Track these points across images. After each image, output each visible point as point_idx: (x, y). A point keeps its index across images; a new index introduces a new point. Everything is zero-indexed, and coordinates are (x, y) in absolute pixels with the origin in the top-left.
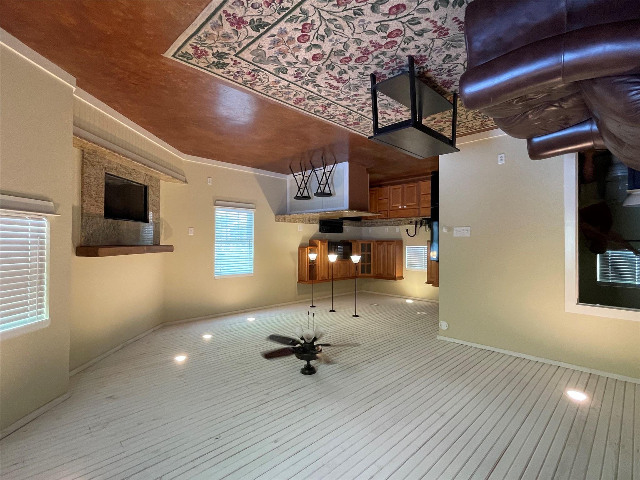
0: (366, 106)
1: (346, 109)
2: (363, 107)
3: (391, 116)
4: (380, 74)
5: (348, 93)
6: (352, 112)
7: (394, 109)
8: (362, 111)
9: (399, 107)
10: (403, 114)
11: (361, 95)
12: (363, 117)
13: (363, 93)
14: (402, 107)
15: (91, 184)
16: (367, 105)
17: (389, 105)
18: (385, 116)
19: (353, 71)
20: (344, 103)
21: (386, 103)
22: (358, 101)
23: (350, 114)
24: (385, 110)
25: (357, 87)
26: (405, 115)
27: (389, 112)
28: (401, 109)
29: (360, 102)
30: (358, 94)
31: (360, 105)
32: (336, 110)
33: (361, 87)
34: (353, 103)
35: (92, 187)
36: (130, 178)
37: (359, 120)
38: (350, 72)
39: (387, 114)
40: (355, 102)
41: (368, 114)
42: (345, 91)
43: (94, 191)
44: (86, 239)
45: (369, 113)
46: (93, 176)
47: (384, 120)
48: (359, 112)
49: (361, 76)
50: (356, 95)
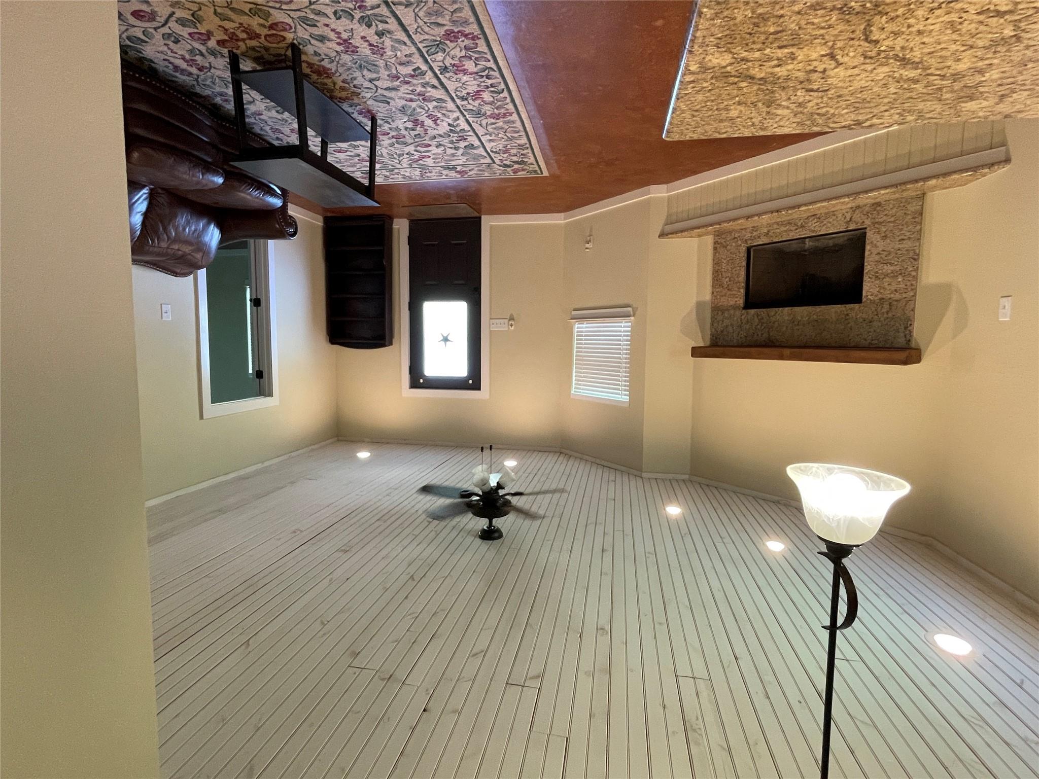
0: (406, 76)
1: (444, 80)
2: (412, 76)
3: (362, 34)
4: (365, 117)
5: (421, 107)
6: (438, 73)
7: (353, 51)
8: (419, 68)
9: (342, 54)
10: (333, 30)
11: (403, 98)
12: (424, 51)
13: (397, 100)
14: (335, 54)
15: (723, 270)
16: (402, 79)
17: (360, 66)
18: (374, 39)
19: (397, 127)
20: (439, 94)
21: (365, 72)
22: (412, 91)
23: (445, 69)
24: (372, 57)
25: (403, 110)
26: (327, 25)
27: (365, 50)
28: (339, 48)
29: (411, 89)
30: (406, 100)
31: (415, 82)
32: (463, 84)
33: (396, 108)
34: (423, 89)
35: (723, 273)
36: (799, 235)
37: (438, 46)
38: (401, 126)
39: (371, 45)
40: (419, 89)
41: (410, 55)
42: (422, 110)
43: (726, 278)
44: (714, 338)
45: (408, 59)
46: (725, 259)
47: (381, 27)
48: (424, 67)
49: (390, 120)
50: (411, 100)
